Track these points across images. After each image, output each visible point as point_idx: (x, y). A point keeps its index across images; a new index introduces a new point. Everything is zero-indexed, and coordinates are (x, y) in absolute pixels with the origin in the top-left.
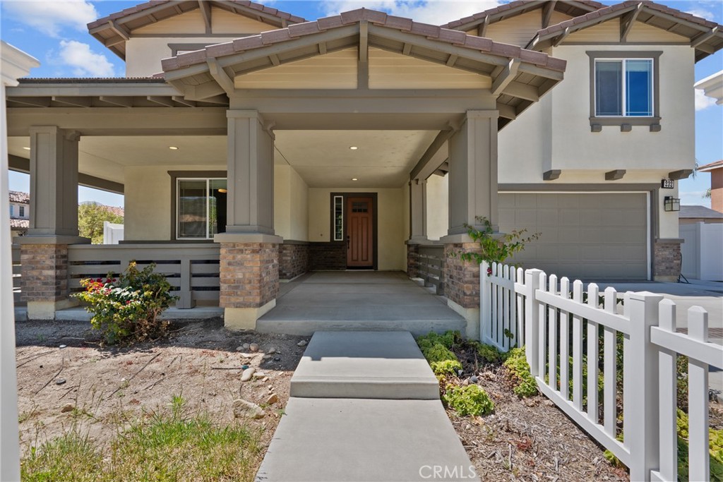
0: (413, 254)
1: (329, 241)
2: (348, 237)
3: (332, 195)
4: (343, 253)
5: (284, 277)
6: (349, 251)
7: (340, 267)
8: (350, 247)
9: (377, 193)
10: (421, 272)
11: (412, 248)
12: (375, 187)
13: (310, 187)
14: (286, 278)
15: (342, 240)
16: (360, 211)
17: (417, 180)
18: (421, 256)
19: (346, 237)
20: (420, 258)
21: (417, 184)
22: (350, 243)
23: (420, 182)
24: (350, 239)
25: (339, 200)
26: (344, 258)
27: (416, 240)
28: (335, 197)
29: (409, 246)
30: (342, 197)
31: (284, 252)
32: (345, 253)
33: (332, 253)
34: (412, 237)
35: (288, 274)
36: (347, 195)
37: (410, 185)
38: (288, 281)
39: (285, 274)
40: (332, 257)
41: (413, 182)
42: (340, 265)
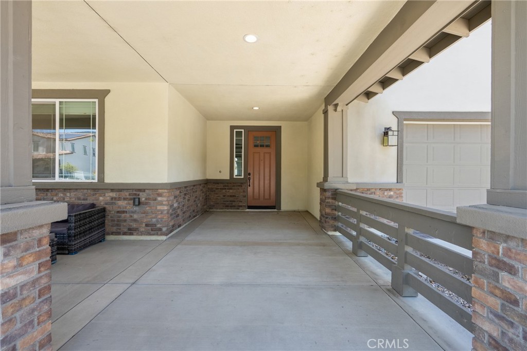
0: (330, 200)
1: (229, 178)
2: (249, 174)
3: (232, 128)
4: (244, 192)
5: (159, 233)
6: (250, 189)
7: (241, 206)
8: (251, 185)
9: (280, 127)
10: (340, 224)
11: (328, 194)
12: (279, 120)
13: (208, 119)
14: (161, 235)
15: (243, 177)
16: (262, 146)
17: (336, 105)
18: (340, 204)
19: (247, 174)
20: (339, 206)
21: (336, 110)
22: (251, 181)
23: (339, 109)
24: (251, 176)
25: (239, 134)
26: (245, 197)
27: (334, 182)
28: (235, 130)
29: (323, 190)
30: (243, 130)
31: (159, 199)
32: (245, 191)
33: (231, 191)
34: (329, 179)
35: (164, 229)
36: (248, 129)
37: (325, 112)
38: (164, 238)
39: (160, 229)
40: (231, 196)
41: (330, 108)
42: (241, 204)
